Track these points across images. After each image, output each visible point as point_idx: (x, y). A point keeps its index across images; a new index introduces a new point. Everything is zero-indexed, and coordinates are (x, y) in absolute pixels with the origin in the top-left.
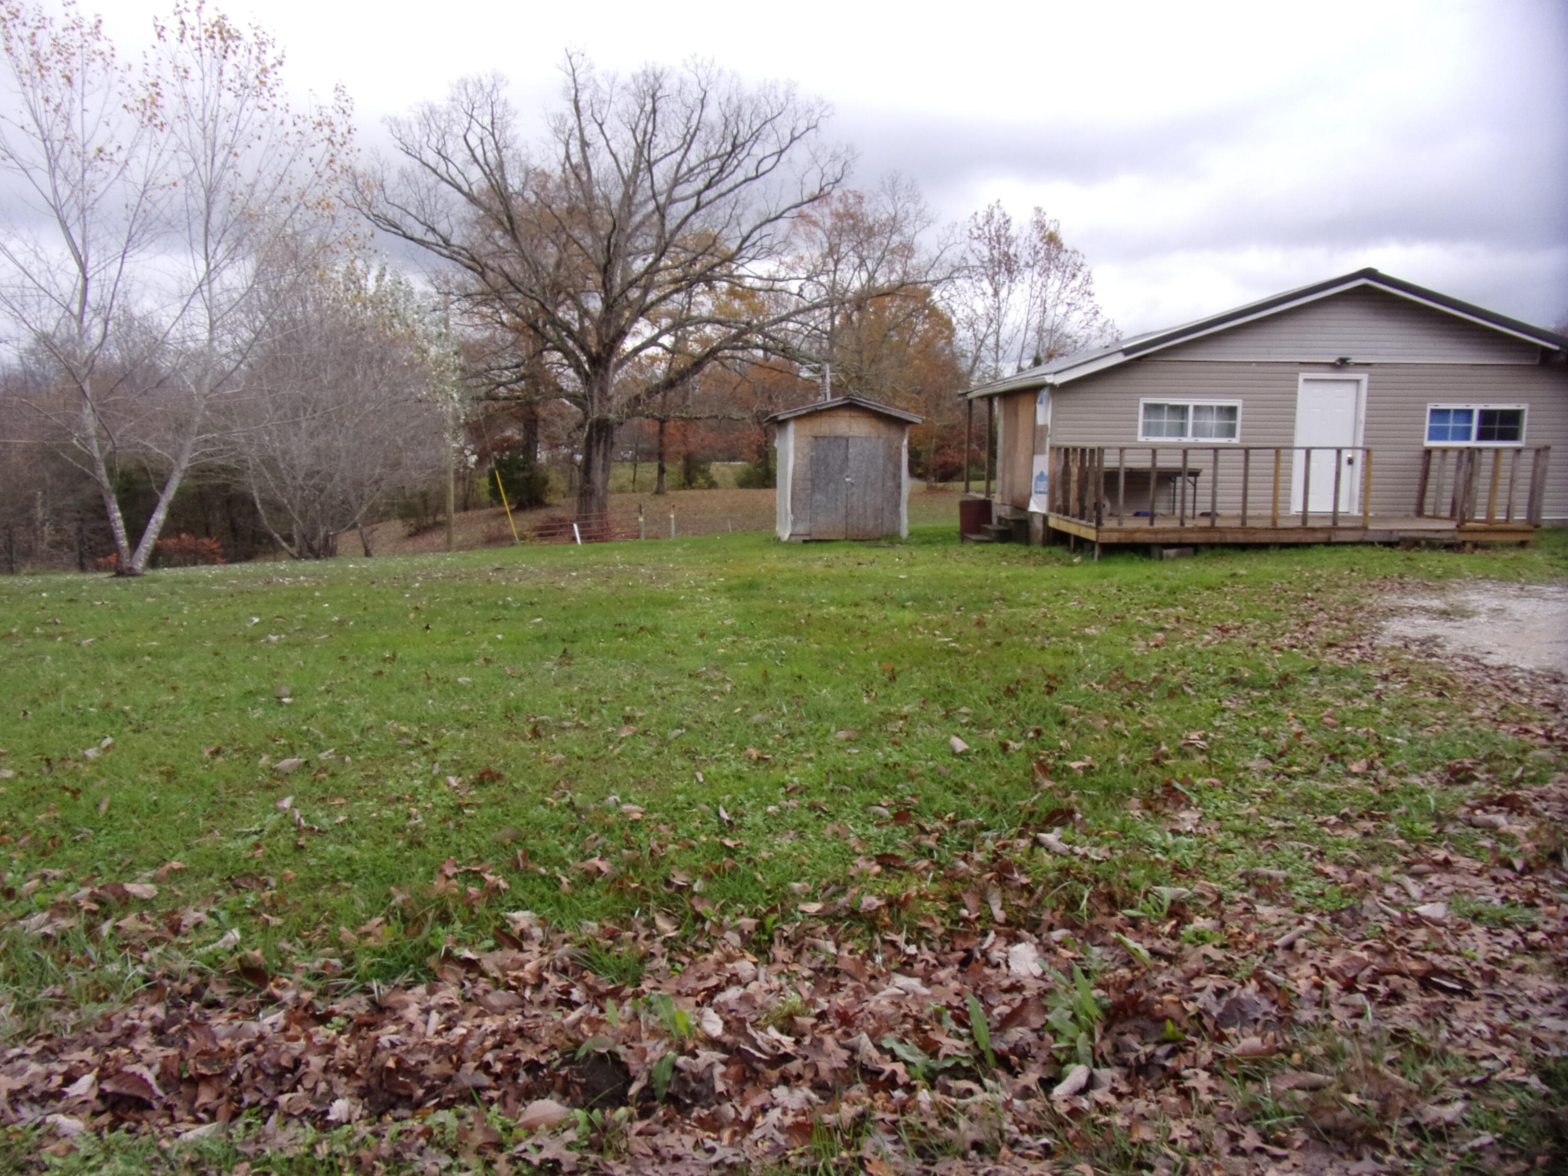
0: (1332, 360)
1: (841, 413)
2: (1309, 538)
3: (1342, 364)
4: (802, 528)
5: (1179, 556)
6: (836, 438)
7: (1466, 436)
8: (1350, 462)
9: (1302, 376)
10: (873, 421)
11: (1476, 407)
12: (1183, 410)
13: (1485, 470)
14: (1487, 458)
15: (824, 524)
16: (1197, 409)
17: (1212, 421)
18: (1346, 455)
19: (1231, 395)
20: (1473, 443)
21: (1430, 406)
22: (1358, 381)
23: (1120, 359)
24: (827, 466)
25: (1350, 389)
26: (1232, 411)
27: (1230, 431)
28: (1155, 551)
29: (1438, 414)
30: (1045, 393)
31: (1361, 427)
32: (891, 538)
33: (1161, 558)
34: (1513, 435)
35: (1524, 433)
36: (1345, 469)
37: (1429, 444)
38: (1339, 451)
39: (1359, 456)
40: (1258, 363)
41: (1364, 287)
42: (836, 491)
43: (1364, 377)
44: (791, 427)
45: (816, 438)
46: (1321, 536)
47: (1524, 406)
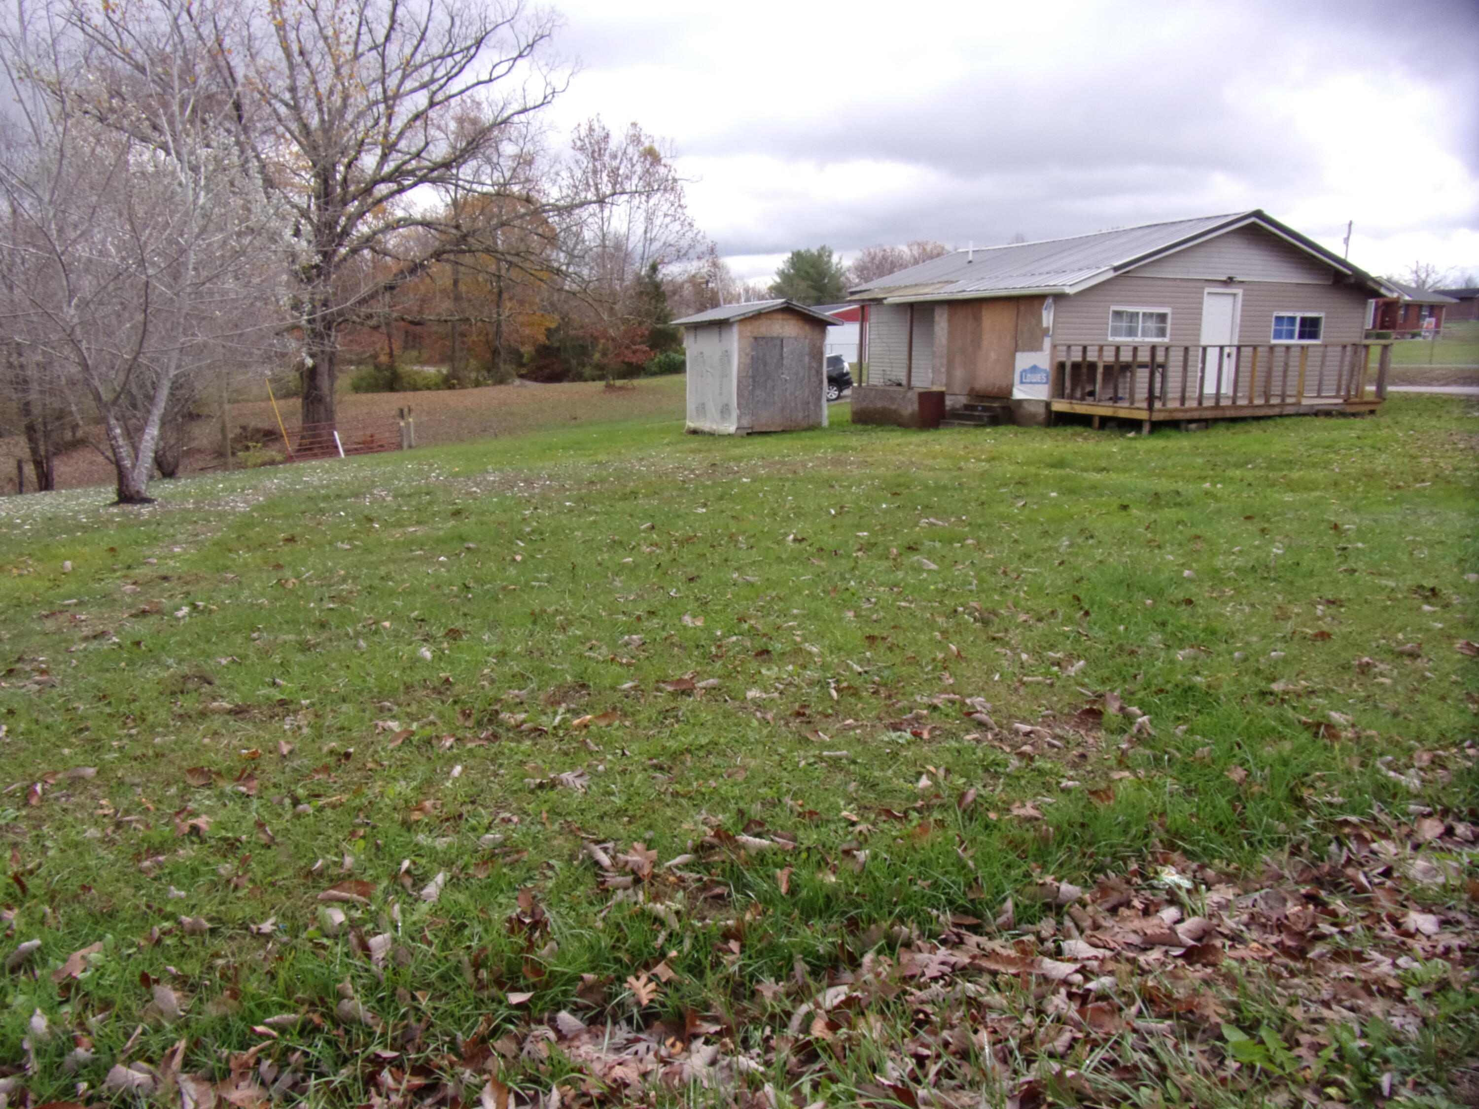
0: (1224, 278)
1: (775, 316)
2: (1271, 412)
3: (1230, 282)
4: (745, 422)
5: (1199, 428)
6: (772, 338)
7: (1291, 335)
8: (1229, 355)
9: (1207, 290)
10: (800, 324)
11: (1299, 315)
12: (1134, 316)
13: (1294, 362)
14: (1295, 352)
15: (767, 417)
16: (1144, 314)
17: (1152, 325)
18: (1227, 350)
19: (1162, 304)
20: (1295, 341)
21: (1275, 314)
22: (1235, 295)
23: (1112, 274)
24: (765, 364)
25: (1230, 299)
26: (1162, 317)
27: (1162, 332)
28: (1183, 426)
29: (1279, 319)
30: (1050, 301)
31: (1237, 329)
32: (814, 427)
33: (1187, 430)
34: (1314, 335)
35: (1322, 334)
36: (1225, 360)
37: (1274, 342)
38: (1222, 348)
39: (1234, 351)
40: (1182, 280)
41: (1253, 224)
42: (773, 388)
43: (1239, 291)
44: (735, 329)
45: (756, 338)
46: (1277, 411)
47: (1321, 315)
